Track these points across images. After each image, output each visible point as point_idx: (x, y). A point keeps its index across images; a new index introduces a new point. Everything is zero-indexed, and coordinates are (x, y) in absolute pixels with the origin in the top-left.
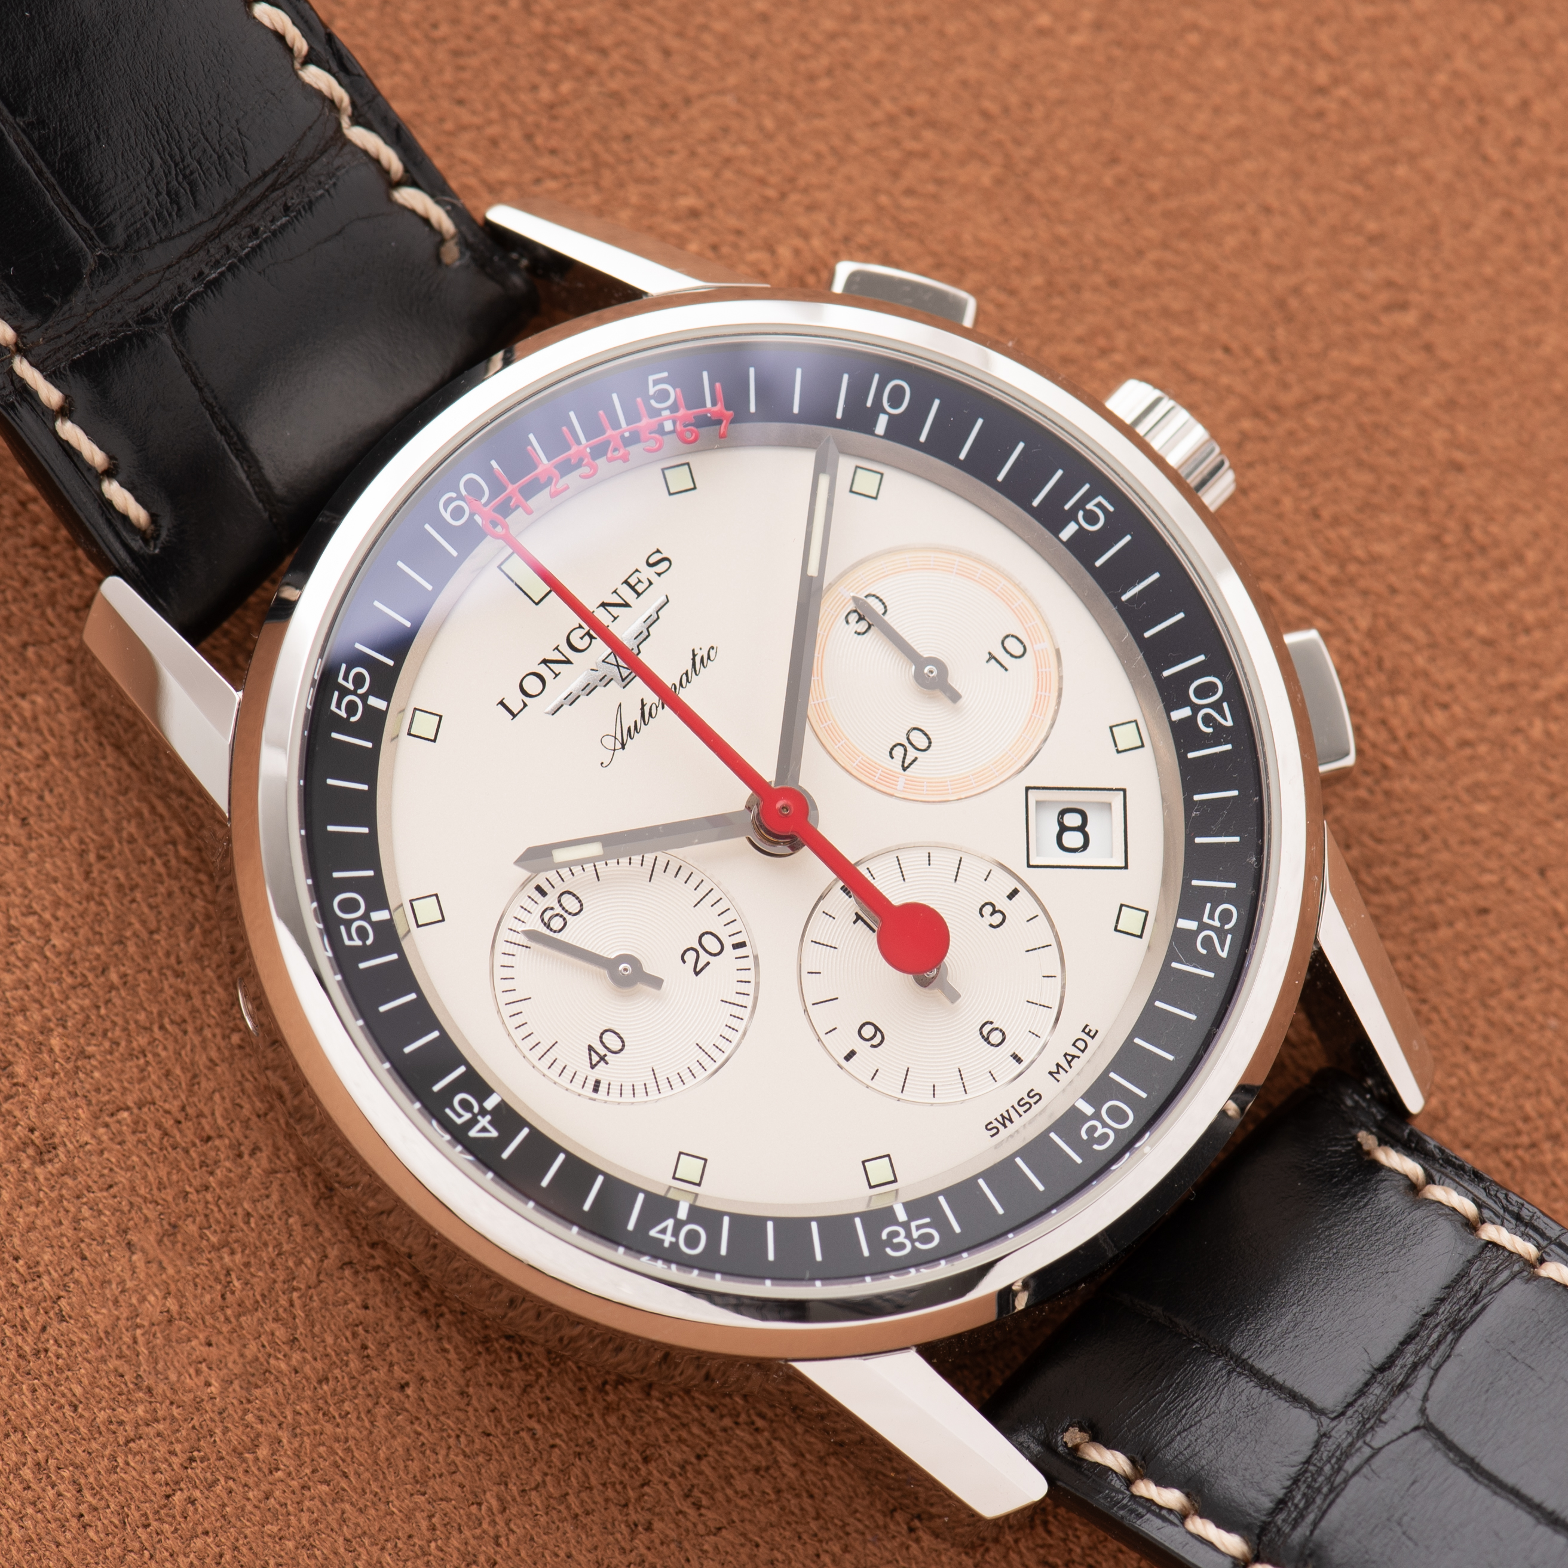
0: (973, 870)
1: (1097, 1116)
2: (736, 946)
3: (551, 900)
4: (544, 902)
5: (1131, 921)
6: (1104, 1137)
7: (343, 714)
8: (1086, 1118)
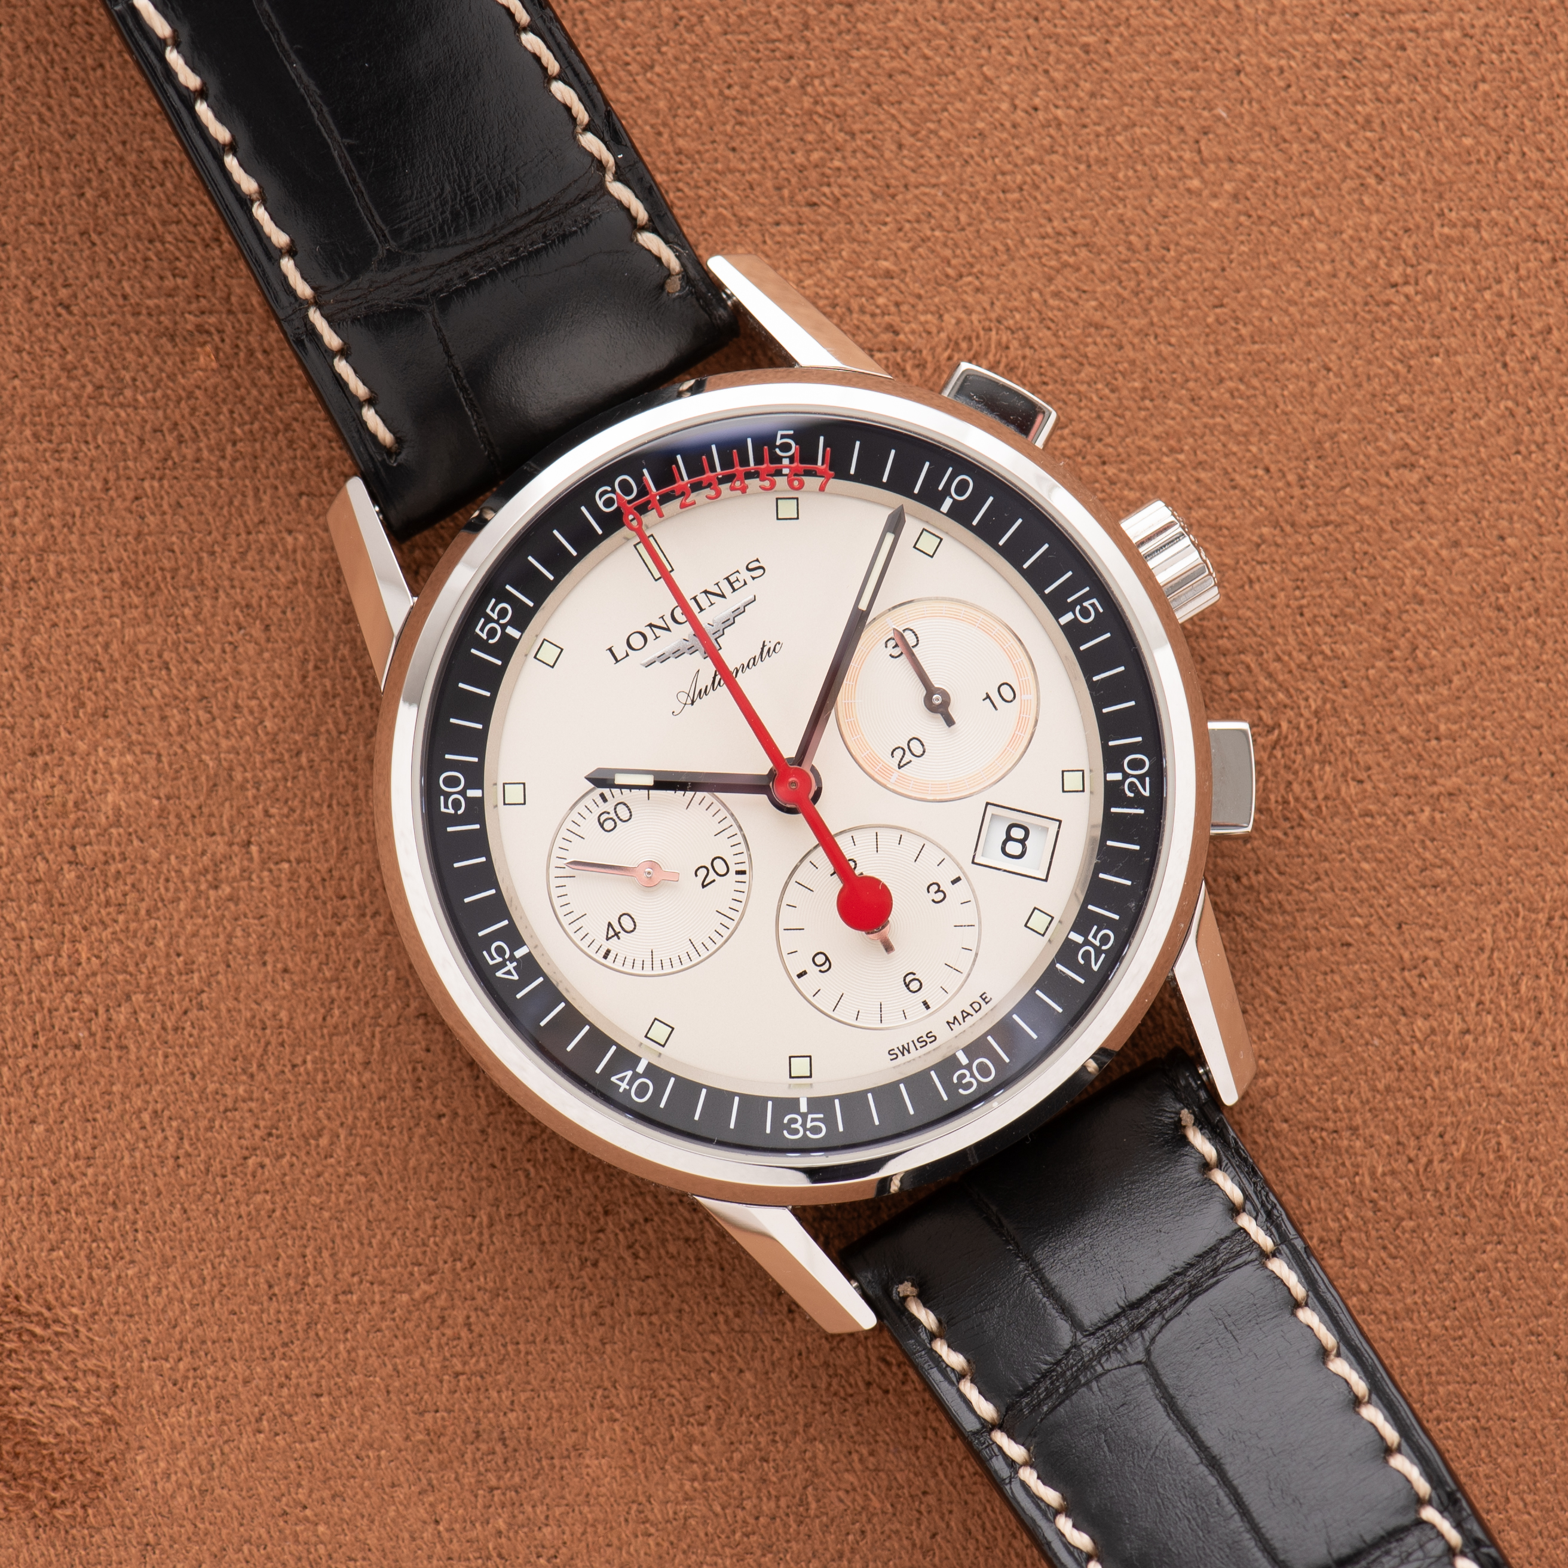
0: (931, 854)
1: (969, 1067)
2: (738, 873)
3: (609, 807)
4: (604, 807)
5: (1039, 922)
6: (969, 1085)
7: (484, 636)
8: (960, 1066)
